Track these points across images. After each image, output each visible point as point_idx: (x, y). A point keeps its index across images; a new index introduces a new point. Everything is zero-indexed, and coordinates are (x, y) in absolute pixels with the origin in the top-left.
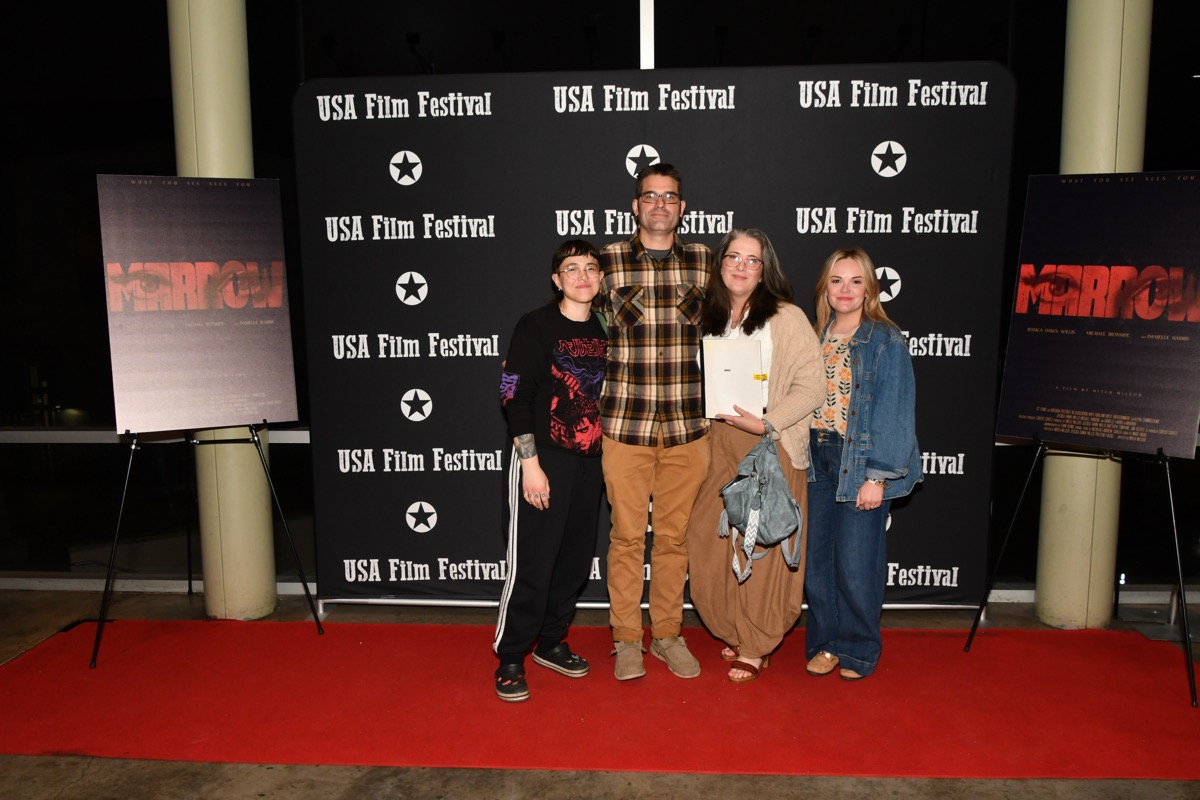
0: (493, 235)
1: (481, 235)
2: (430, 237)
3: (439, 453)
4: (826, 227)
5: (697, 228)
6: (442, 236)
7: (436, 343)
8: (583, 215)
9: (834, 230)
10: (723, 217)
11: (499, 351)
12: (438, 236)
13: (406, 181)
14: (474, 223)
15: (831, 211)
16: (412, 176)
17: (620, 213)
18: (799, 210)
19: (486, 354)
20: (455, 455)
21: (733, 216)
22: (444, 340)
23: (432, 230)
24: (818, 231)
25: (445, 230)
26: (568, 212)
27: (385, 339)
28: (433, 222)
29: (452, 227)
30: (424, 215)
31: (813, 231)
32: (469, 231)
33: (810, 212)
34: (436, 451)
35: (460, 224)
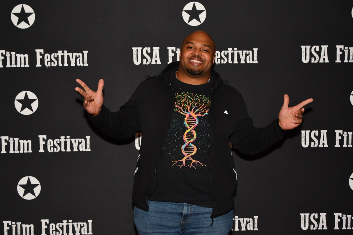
0: (87, 65)
1: (78, 64)
2: (41, 66)
3: (46, 223)
4: (322, 59)
5: (233, 60)
6: (49, 66)
7: (44, 143)
8: (152, 50)
9: (327, 61)
10: (251, 52)
11: (90, 148)
12: (47, 65)
13: (23, 26)
14: (73, 56)
15: (325, 48)
16: (28, 23)
17: (178, 49)
18: (303, 47)
19: (81, 150)
20: (58, 224)
21: (258, 51)
22: (50, 140)
23: (42, 61)
24: (316, 61)
25: (51, 61)
26: (141, 48)
27: (5, 140)
28: (43, 55)
29: (57, 59)
30: (36, 50)
31: (313, 61)
32: (69, 62)
33: (311, 49)
34: (43, 221)
35: (63, 57)
